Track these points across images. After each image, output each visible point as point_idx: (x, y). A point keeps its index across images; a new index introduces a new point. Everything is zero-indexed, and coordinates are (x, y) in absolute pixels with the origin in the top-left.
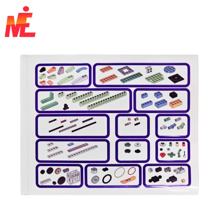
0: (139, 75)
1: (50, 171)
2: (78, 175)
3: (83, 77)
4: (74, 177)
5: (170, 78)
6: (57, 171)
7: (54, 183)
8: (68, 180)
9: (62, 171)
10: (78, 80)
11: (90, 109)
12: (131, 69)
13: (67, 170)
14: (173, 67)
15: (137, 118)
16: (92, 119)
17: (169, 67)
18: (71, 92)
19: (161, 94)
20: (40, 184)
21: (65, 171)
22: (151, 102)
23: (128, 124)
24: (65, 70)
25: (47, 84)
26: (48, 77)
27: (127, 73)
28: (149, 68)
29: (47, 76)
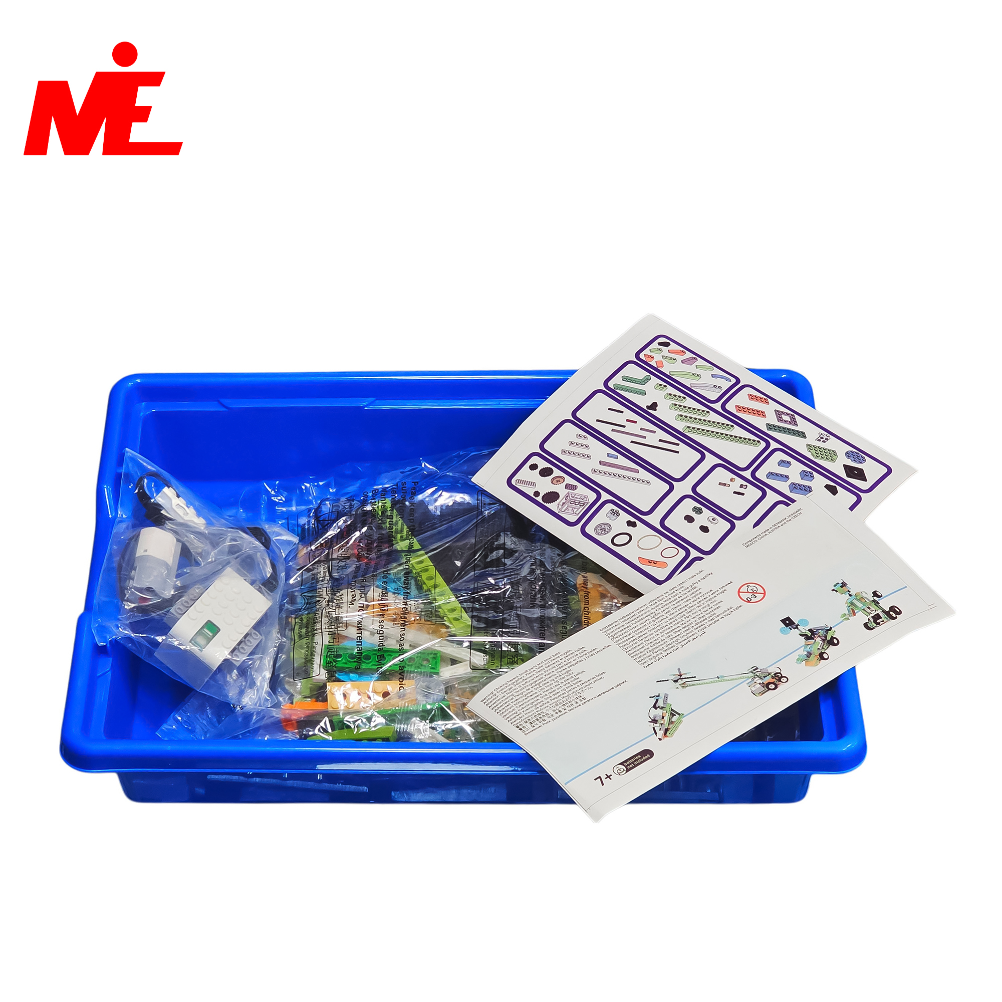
0: (803, 435)
1: (545, 473)
2: (583, 505)
3: (715, 386)
4: (574, 505)
5: (846, 467)
6: (557, 479)
7: (537, 494)
8: (561, 503)
9: (564, 484)
10: (705, 387)
11: (686, 431)
12: (796, 422)
13: (574, 488)
14: (864, 458)
15: (746, 486)
16: (678, 445)
17: (858, 453)
18: (679, 393)
19: (813, 477)
20: (513, 482)
21: (568, 486)
22: (787, 477)
23: (725, 485)
24: (696, 363)
25: (653, 363)
26: (663, 356)
27: (786, 422)
28: (825, 437)
29: (663, 354)
